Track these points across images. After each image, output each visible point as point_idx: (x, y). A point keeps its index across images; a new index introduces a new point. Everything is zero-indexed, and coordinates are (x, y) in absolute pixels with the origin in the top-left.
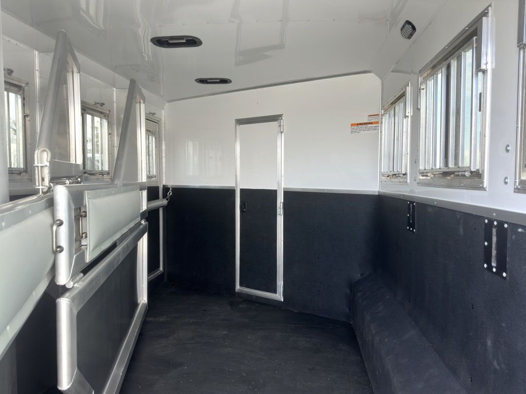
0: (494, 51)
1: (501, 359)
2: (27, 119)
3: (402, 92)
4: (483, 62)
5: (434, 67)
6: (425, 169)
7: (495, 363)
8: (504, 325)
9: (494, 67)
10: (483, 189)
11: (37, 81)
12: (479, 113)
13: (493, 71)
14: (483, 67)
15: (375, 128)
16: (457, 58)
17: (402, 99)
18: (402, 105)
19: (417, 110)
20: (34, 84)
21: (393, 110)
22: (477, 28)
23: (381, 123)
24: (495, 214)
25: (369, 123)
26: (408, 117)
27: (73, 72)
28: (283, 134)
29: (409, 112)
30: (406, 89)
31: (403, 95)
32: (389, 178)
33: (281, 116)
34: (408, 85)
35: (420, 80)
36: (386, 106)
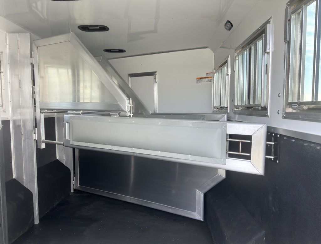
1: (276, 206)
2: (2, 74)
3: (226, 60)
4: (268, 48)
5: (243, 47)
6: (238, 105)
7: (273, 209)
9: (273, 51)
10: (267, 116)
11: (8, 51)
12: (266, 76)
13: (273, 53)
14: (268, 51)
15: (211, 81)
16: (255, 44)
17: (226, 64)
18: (225, 68)
19: (233, 71)
21: (220, 71)
22: (264, 29)
23: (214, 77)
24: (273, 130)
25: (207, 78)
26: (228, 75)
28: (157, 83)
29: (229, 72)
30: (228, 59)
31: (226, 62)
32: (218, 109)
33: (155, 72)
34: (229, 57)
35: (235, 54)
36: (217, 68)
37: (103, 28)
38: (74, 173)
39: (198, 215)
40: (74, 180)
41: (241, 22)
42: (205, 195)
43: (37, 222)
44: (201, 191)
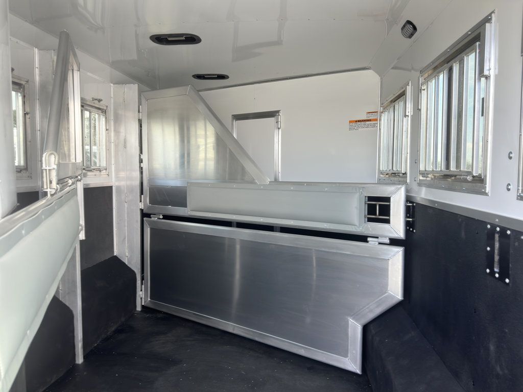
0: (497, 57)
1: (504, 364)
2: (28, 116)
3: (403, 90)
4: (486, 67)
5: (435, 68)
6: (426, 170)
7: (498, 369)
8: (507, 331)
9: (497, 73)
10: (485, 194)
11: (37, 78)
12: (482, 119)
13: (496, 76)
14: (486, 73)
15: (374, 126)
16: (460, 62)
17: (402, 98)
18: (402, 104)
19: (417, 110)
20: (34, 82)
21: (392, 108)
22: (480, 33)
23: (380, 120)
24: (497, 220)
25: (368, 120)
26: (408, 116)
27: (73, 70)
28: (280, 130)
29: (410, 110)
30: (406, 88)
31: (403, 94)
32: (387, 176)
33: (278, 112)
34: (408, 84)
35: (422, 80)
36: (385, 104)
37: (192, 39)
38: (143, 279)
39: (352, 363)
40: (141, 291)
41: (432, 23)
42: (365, 328)
43: (80, 360)
44: (357, 320)
